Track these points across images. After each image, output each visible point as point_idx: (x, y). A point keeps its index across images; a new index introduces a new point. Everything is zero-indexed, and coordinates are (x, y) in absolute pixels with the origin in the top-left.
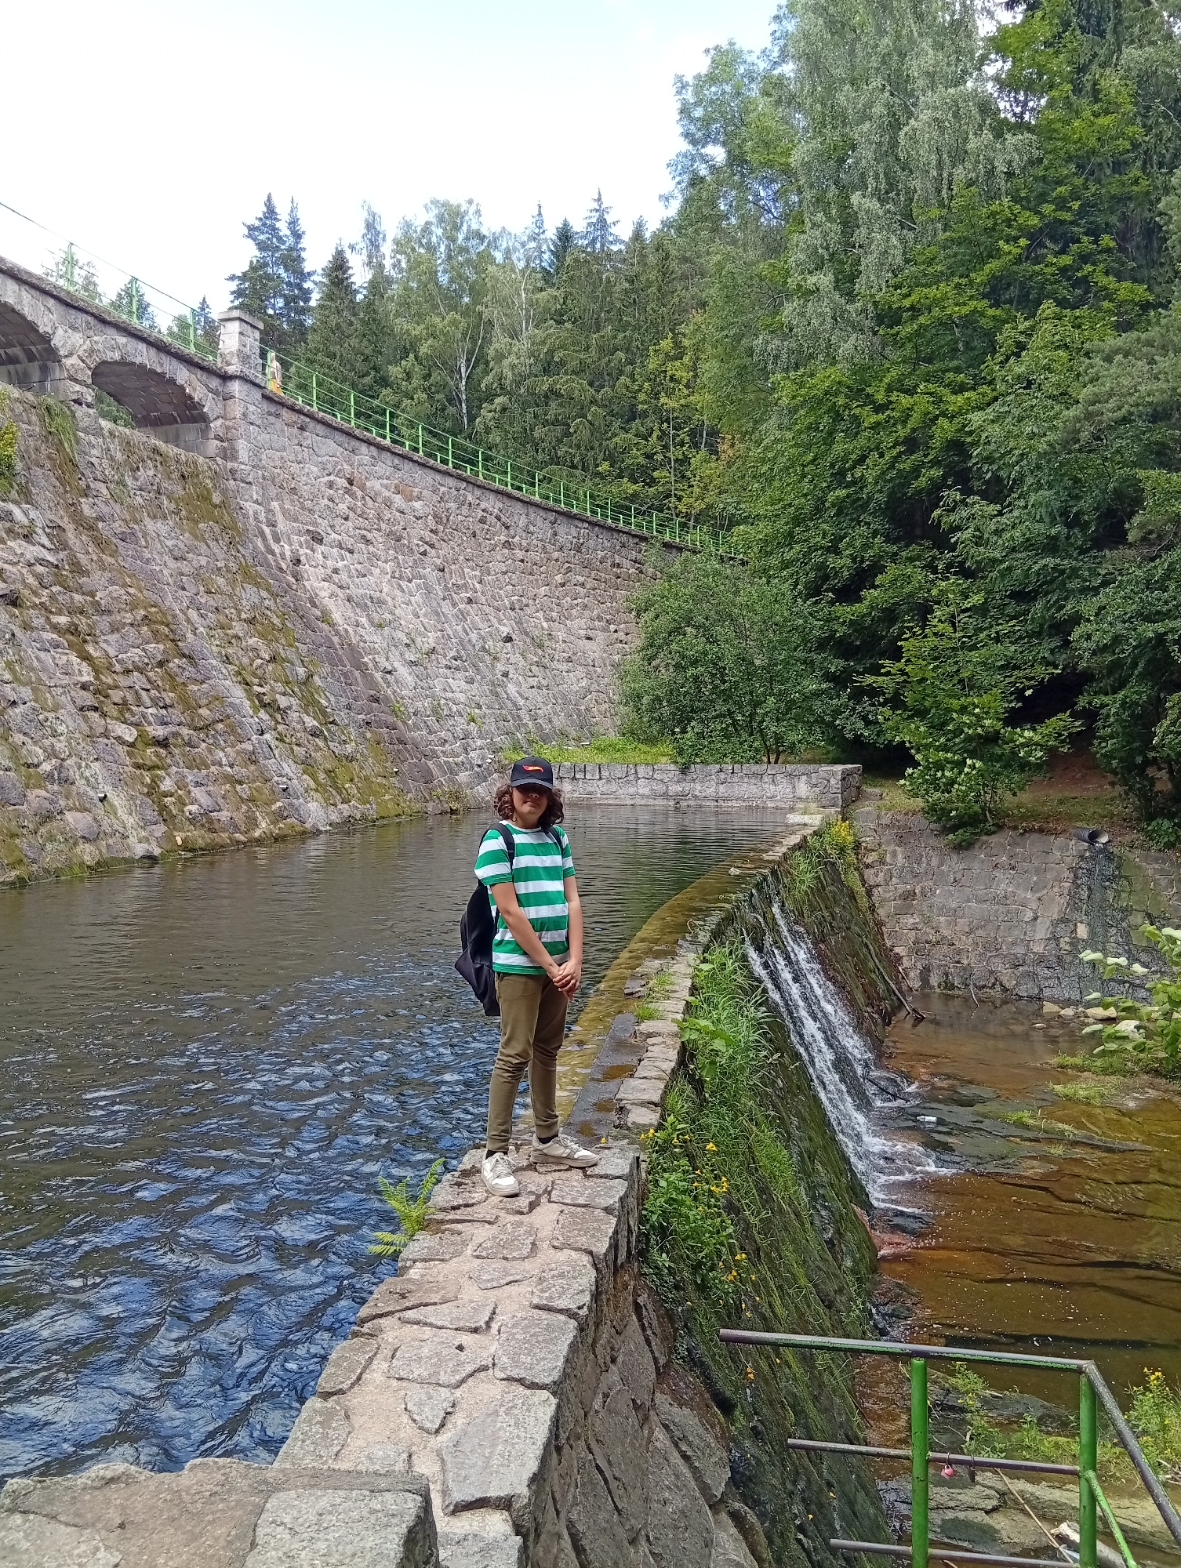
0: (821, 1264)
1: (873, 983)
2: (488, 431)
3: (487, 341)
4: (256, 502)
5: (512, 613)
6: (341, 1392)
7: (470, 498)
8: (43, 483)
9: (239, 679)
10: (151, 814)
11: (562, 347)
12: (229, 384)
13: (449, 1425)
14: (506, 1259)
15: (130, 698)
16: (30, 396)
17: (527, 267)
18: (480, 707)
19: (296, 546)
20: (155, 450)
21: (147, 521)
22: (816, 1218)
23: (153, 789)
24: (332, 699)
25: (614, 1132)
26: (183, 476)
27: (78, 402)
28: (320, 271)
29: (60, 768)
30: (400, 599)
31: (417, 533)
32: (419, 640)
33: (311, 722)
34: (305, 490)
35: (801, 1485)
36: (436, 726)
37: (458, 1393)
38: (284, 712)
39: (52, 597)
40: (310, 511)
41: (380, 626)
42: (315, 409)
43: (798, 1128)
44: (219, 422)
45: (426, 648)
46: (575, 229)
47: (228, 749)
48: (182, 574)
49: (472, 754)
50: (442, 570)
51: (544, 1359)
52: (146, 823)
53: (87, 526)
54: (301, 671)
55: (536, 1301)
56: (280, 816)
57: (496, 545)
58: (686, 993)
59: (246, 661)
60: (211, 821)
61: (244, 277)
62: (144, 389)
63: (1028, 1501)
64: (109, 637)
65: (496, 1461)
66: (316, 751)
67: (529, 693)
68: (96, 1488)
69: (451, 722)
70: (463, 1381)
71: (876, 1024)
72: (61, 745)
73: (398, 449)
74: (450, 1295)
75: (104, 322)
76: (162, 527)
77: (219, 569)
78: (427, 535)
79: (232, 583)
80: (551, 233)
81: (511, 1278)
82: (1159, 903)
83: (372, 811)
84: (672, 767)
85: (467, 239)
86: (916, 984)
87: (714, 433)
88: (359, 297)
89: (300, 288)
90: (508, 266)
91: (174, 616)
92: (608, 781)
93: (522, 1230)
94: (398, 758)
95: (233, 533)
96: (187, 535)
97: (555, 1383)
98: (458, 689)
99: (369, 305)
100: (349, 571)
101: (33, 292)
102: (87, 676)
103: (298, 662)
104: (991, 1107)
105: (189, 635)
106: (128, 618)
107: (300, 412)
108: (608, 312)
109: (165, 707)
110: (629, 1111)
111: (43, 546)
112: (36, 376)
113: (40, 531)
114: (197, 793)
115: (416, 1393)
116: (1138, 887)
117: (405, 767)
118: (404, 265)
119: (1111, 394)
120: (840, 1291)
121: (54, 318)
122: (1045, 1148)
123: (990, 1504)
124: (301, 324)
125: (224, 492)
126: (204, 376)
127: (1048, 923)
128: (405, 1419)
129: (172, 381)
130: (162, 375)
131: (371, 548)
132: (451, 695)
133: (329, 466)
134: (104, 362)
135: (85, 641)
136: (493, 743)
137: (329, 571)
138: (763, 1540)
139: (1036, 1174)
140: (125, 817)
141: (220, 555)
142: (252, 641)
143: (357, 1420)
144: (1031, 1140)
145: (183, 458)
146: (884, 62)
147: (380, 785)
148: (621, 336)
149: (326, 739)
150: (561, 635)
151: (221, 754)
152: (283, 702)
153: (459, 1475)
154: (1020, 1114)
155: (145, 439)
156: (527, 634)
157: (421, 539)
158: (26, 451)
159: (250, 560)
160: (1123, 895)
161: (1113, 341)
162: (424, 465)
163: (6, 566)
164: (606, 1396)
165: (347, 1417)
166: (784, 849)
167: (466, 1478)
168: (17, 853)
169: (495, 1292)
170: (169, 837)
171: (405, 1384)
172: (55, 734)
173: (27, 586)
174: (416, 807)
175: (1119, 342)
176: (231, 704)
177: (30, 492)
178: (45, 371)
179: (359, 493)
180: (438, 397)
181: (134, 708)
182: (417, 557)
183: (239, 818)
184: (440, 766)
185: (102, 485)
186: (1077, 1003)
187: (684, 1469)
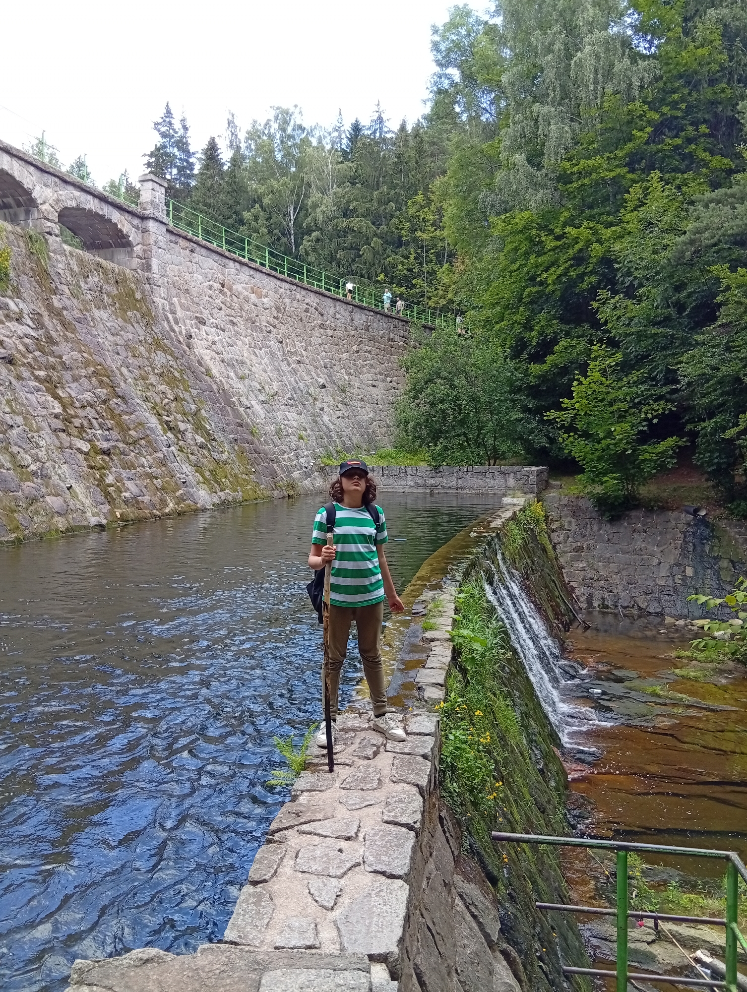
0: (537, 785)
1: (558, 605)
2: (307, 254)
3: (307, 196)
4: (163, 298)
5: (326, 371)
6: (265, 881)
7: (298, 296)
8: (28, 285)
9: (154, 411)
10: (100, 498)
11: (356, 200)
12: (145, 222)
13: (339, 904)
14: (362, 789)
15: (86, 424)
16: (18, 229)
17: (332, 148)
18: (306, 430)
19: (189, 327)
20: (99, 265)
21: (95, 311)
22: (533, 755)
23: (100, 482)
24: (213, 425)
25: (417, 703)
26: (117, 282)
27: (50, 234)
28: (200, 151)
29: (42, 468)
30: (255, 361)
31: (265, 319)
32: (267, 387)
33: (200, 439)
34: (194, 291)
35: (538, 929)
36: (278, 442)
37: (342, 881)
38: (183, 433)
39: (35, 358)
40: (197, 304)
41: (242, 378)
42: (200, 239)
43: (519, 698)
44: (139, 246)
45: (272, 392)
46: (362, 124)
47: (148, 457)
48: (117, 345)
49: (301, 460)
50: (281, 342)
51: (397, 858)
52: (97, 504)
53: (56, 313)
54: (193, 407)
55: (386, 818)
56: (180, 500)
57: (315, 327)
58: (453, 612)
59: (158, 400)
60: (137, 502)
61: (152, 155)
62: (92, 225)
63: (674, 936)
64: (72, 385)
65: (374, 928)
66: (203, 458)
67: (337, 421)
68: (136, 966)
69: (288, 440)
70: (345, 873)
71: (560, 631)
72: (42, 454)
73: (253, 265)
74: (329, 815)
75: (65, 182)
76: (103, 314)
77: (140, 341)
78: (271, 320)
79: (149, 351)
80: (347, 127)
81: (368, 803)
82: (738, 554)
83: (239, 496)
84: (428, 468)
85: (294, 130)
86: (584, 605)
87: (452, 255)
88: (225, 168)
89: (188, 162)
90: (320, 148)
91: (113, 371)
92: (388, 477)
93: (371, 770)
94: (255, 463)
95: (149, 318)
96: (120, 319)
97: (406, 874)
98: (292, 418)
99: (232, 173)
100: (223, 343)
101: (20, 162)
102: (58, 410)
103: (191, 401)
104: (636, 683)
105: (122, 383)
106: (83, 372)
107: (190, 240)
108: (384, 177)
109: (108, 430)
110: (424, 690)
111: (29, 326)
112: (22, 217)
113: (26, 317)
114: (129, 484)
115: (315, 883)
116: (724, 543)
117: (259, 468)
118: (253, 147)
119: (706, 228)
120: (549, 802)
121: (34, 179)
122: (670, 710)
123: (650, 938)
124: (189, 185)
125: (143, 292)
126: (130, 218)
127: (668, 567)
128: (310, 900)
129: (109, 221)
130: (102, 217)
131: (236, 328)
132: (287, 422)
133: (209, 275)
134: (66, 208)
135: (56, 387)
136: (314, 453)
137: (210, 343)
138: (521, 968)
139: (666, 726)
140: (84, 500)
141: (141, 332)
142: (163, 387)
143: (278, 901)
144: (661, 704)
145: (117, 270)
146: (561, 15)
147: (244, 479)
148: (392, 192)
149: (209, 450)
150: (356, 384)
151: (144, 460)
152: (182, 427)
153: (351, 939)
154: (654, 688)
155: (92, 258)
156: (335, 383)
157: (268, 322)
158: (17, 265)
159: (160, 335)
160: (715, 548)
161: (708, 195)
162: (269, 275)
163: (5, 339)
164: (428, 879)
165: (271, 899)
166: (503, 520)
167: (356, 941)
168: (15, 522)
169: (358, 812)
170: (111, 512)
171: (307, 875)
172: (38, 446)
173: (19, 352)
174: (267, 493)
175: (713, 195)
176: (149, 428)
177: (19, 291)
178: (28, 213)
179: (228, 293)
180: (275, 231)
181: (88, 430)
182: (265, 334)
183: (156, 499)
184: (281, 468)
185: (66, 287)
186: (686, 617)
187: (474, 925)
